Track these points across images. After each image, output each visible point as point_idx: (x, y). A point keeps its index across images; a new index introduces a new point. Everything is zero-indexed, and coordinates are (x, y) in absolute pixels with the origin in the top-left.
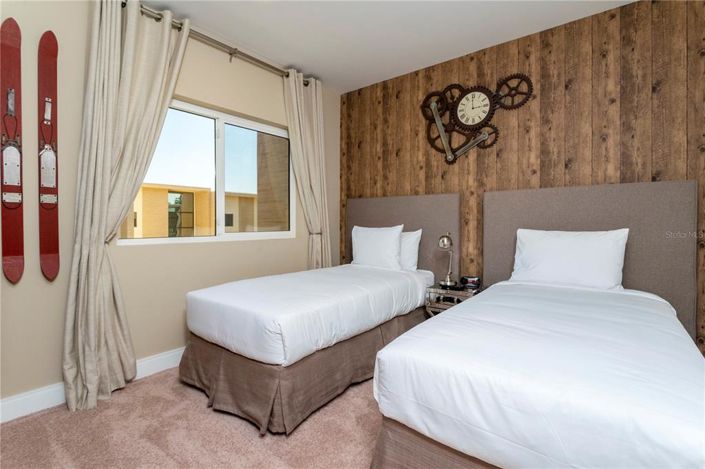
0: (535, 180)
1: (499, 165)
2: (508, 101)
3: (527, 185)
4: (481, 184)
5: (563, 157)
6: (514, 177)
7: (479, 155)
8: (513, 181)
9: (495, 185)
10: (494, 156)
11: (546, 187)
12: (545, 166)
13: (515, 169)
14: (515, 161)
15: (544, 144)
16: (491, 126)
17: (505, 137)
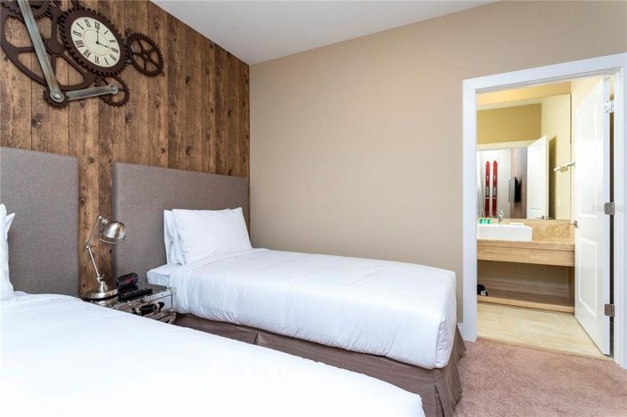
0: (164, 158)
1: (128, 132)
2: (140, 62)
3: (157, 163)
4: (105, 150)
5: (185, 143)
6: (144, 151)
7: (101, 111)
8: (144, 155)
9: (123, 156)
10: (121, 119)
11: (173, 168)
12: (172, 147)
13: (146, 142)
14: (146, 133)
15: (171, 125)
16: (119, 80)
17: (136, 102)
